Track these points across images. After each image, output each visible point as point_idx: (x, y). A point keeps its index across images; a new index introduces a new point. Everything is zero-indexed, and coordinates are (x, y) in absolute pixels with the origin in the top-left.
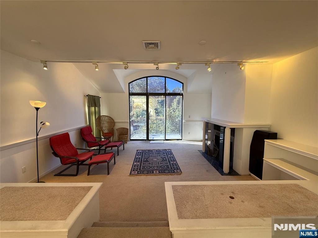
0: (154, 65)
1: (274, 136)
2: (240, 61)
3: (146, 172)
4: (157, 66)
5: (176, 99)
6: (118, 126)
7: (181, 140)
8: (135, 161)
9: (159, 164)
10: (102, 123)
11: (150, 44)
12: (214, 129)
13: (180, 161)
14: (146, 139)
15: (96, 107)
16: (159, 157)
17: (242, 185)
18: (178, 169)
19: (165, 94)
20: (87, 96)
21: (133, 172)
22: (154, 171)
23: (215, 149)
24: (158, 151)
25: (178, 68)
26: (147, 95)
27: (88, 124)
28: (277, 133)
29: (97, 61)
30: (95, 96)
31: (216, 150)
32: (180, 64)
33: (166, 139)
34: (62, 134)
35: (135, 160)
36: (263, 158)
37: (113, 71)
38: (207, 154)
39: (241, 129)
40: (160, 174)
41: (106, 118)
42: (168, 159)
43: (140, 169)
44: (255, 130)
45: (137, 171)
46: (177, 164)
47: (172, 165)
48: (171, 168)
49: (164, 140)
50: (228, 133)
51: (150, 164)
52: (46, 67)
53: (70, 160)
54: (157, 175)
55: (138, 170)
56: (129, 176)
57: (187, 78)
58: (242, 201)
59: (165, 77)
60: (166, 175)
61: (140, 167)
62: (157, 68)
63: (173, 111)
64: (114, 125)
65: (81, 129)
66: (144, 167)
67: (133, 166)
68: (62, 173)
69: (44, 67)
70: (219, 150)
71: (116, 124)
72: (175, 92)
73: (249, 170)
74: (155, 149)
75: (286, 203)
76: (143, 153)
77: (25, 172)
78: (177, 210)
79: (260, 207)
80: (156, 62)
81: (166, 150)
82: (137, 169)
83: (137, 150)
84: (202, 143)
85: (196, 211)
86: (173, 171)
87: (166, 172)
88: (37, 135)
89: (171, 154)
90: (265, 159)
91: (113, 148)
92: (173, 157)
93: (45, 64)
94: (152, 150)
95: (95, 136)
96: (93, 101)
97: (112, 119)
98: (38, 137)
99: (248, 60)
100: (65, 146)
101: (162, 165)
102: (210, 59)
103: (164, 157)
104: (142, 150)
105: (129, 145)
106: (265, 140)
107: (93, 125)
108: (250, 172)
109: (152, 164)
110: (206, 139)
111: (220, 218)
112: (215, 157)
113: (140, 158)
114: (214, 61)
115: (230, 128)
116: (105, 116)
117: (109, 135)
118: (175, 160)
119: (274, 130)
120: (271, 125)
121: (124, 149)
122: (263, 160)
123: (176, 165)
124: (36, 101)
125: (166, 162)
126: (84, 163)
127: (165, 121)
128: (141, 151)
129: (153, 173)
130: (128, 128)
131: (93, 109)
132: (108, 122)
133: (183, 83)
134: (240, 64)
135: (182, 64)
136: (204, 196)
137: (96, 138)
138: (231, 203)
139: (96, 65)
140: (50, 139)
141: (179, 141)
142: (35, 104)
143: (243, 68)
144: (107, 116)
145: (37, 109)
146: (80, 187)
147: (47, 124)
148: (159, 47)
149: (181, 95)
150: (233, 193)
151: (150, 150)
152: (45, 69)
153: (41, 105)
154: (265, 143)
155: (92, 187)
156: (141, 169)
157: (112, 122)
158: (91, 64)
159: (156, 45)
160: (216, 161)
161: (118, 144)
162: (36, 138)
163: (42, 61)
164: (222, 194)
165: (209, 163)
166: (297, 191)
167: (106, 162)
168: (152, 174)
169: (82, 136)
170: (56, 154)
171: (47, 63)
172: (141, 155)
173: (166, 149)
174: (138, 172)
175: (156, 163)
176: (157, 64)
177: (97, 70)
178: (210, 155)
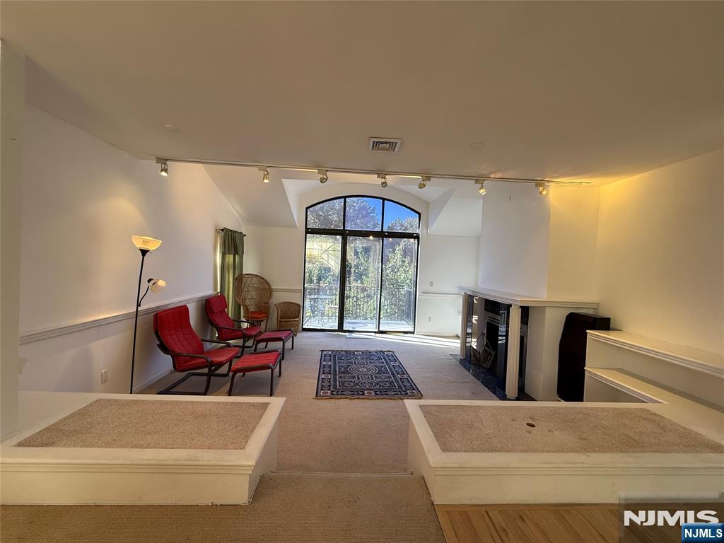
0: (378, 177)
1: (604, 324)
2: (539, 179)
3: (349, 393)
4: (383, 180)
5: (399, 245)
6: (278, 298)
7: (413, 333)
8: (321, 372)
9: (372, 379)
10: (245, 289)
11: (382, 143)
12: (485, 310)
13: (416, 374)
14: (337, 328)
15: (237, 256)
16: (371, 366)
17: (547, 408)
18: (414, 389)
19: (381, 235)
20: (222, 230)
21: (322, 391)
22: (366, 392)
23: (486, 353)
24: (368, 355)
25: (422, 186)
26: (345, 234)
27: (219, 291)
28: (609, 319)
29: (268, 165)
30: (235, 232)
31: (491, 354)
32: (428, 179)
33: (380, 329)
34: (176, 308)
35: (321, 370)
36: (584, 366)
37: (281, 182)
38: (470, 363)
39: (541, 309)
40: (378, 397)
41: (255, 279)
42: (391, 370)
43: (335, 387)
44: (568, 312)
45: (329, 389)
46: (409, 380)
47: (399, 380)
48: (400, 387)
49: (375, 332)
50: (515, 316)
51: (354, 377)
52: (166, 170)
53: (193, 362)
54: (372, 399)
55: (332, 389)
56: (314, 399)
57: (428, 204)
58: (550, 431)
59: (384, 199)
60: (391, 399)
61: (334, 382)
62: (384, 184)
63: (392, 271)
64: (271, 295)
65: (206, 300)
66: (342, 384)
67: (320, 381)
68: (172, 390)
69: (162, 170)
70: (496, 354)
71: (275, 294)
72: (394, 231)
73: (558, 393)
74: (360, 350)
75: (626, 434)
76: (335, 357)
77: (106, 380)
78: (437, 440)
79: (581, 439)
80: (382, 174)
81: (384, 352)
82: (329, 386)
83: (322, 351)
84: (459, 341)
85: (471, 443)
86: (403, 393)
87: (389, 393)
88: (138, 305)
89: (396, 359)
90: (588, 369)
91: (269, 343)
92: (400, 366)
93: (163, 165)
94: (354, 352)
95: (230, 316)
96: (232, 242)
97: (266, 281)
98: (140, 309)
99: (554, 178)
100: (181, 332)
101: (379, 380)
102: (484, 172)
103: (382, 366)
104: (333, 351)
105: (302, 339)
106: (588, 331)
107: (228, 293)
108: (560, 397)
109: (358, 378)
110: (468, 334)
111: (515, 452)
112: (488, 369)
113: (330, 366)
114: (492, 176)
115: (521, 307)
116: (251, 274)
117: (260, 316)
118: (404, 372)
119: (604, 313)
120: (598, 304)
121: (293, 348)
122: (584, 370)
123: (409, 382)
124: (144, 237)
125: (386, 375)
126: (216, 372)
127: (379, 292)
128: (330, 353)
129: (363, 394)
130: (299, 303)
131: (230, 258)
132: (257, 289)
133: (419, 214)
134: (539, 183)
135: (432, 179)
136: (481, 421)
137: (233, 320)
138: (530, 432)
139: (266, 173)
140: (155, 316)
141: (409, 335)
142: (144, 242)
143: (544, 192)
144: (256, 276)
145: (144, 252)
146: (246, 403)
147: (161, 283)
148: (397, 149)
149: (414, 238)
150: (531, 418)
151: (349, 351)
152: (164, 174)
153: (153, 245)
154: (588, 336)
155: (268, 404)
156: (338, 387)
157: (265, 288)
158: (257, 168)
159: (392, 146)
160: (489, 377)
161: (283, 335)
162: (135, 310)
163: (159, 160)
164: (513, 420)
165: (476, 380)
166: (644, 419)
167: (268, 367)
168: (361, 397)
169: (208, 316)
170: (165, 348)
171: (168, 163)
172: (332, 360)
173: (383, 350)
174: (332, 391)
175: (366, 377)
176: (383, 176)
177: (266, 181)
178: (476, 365)
